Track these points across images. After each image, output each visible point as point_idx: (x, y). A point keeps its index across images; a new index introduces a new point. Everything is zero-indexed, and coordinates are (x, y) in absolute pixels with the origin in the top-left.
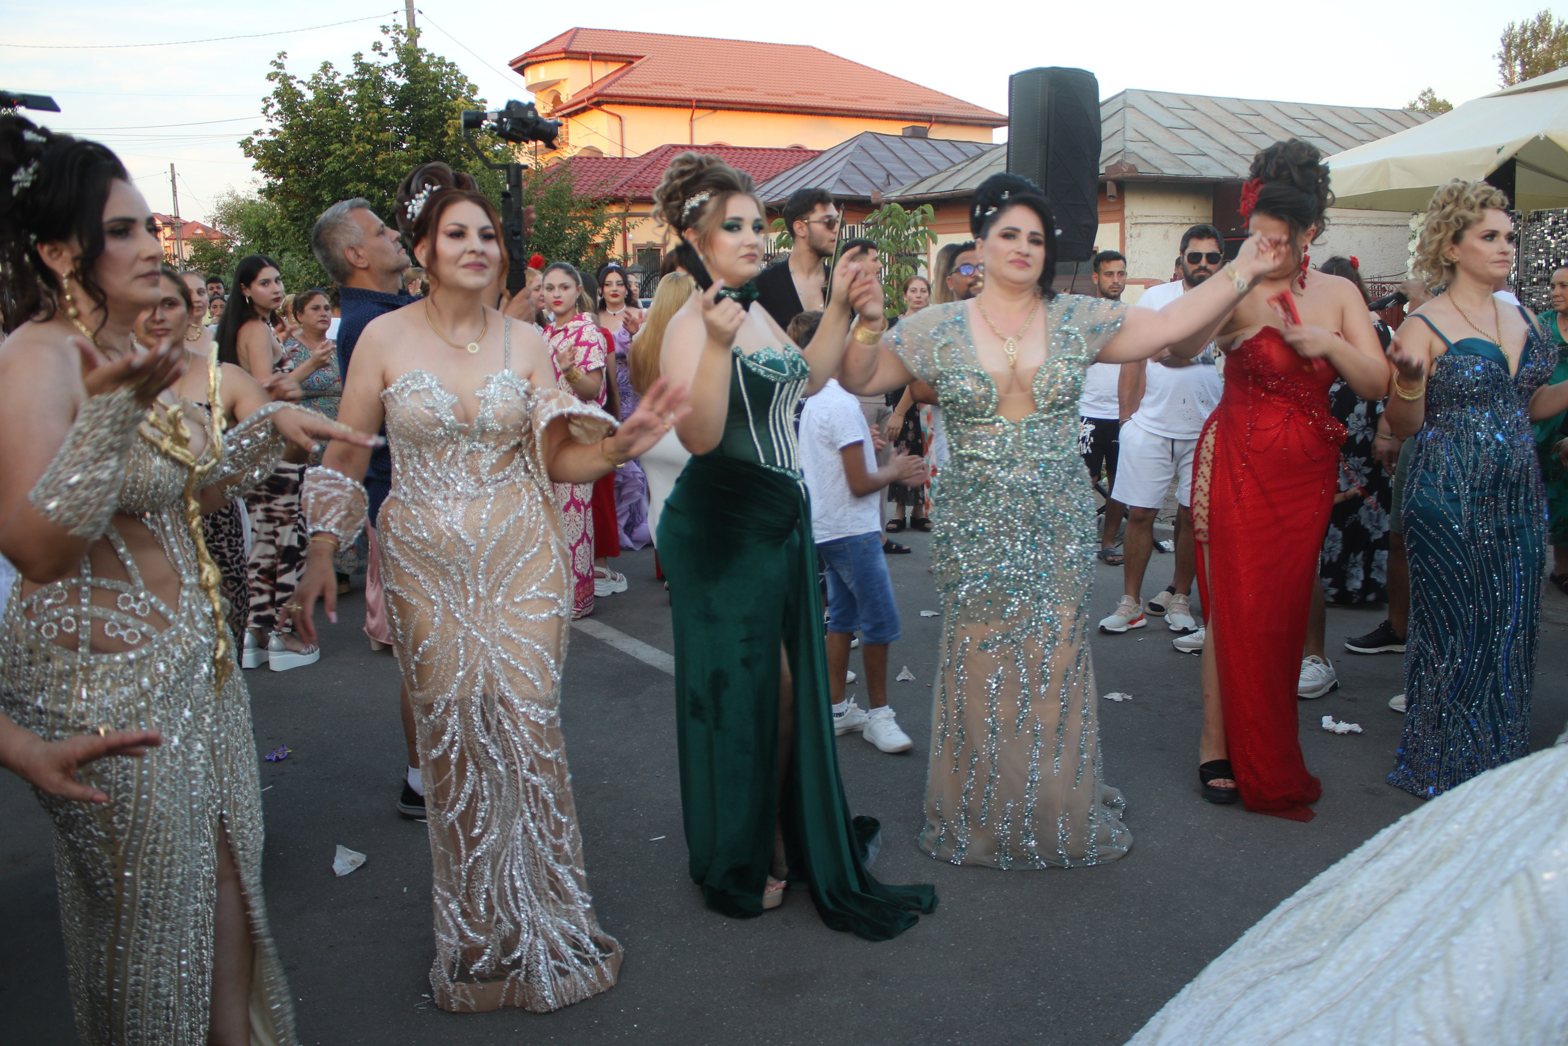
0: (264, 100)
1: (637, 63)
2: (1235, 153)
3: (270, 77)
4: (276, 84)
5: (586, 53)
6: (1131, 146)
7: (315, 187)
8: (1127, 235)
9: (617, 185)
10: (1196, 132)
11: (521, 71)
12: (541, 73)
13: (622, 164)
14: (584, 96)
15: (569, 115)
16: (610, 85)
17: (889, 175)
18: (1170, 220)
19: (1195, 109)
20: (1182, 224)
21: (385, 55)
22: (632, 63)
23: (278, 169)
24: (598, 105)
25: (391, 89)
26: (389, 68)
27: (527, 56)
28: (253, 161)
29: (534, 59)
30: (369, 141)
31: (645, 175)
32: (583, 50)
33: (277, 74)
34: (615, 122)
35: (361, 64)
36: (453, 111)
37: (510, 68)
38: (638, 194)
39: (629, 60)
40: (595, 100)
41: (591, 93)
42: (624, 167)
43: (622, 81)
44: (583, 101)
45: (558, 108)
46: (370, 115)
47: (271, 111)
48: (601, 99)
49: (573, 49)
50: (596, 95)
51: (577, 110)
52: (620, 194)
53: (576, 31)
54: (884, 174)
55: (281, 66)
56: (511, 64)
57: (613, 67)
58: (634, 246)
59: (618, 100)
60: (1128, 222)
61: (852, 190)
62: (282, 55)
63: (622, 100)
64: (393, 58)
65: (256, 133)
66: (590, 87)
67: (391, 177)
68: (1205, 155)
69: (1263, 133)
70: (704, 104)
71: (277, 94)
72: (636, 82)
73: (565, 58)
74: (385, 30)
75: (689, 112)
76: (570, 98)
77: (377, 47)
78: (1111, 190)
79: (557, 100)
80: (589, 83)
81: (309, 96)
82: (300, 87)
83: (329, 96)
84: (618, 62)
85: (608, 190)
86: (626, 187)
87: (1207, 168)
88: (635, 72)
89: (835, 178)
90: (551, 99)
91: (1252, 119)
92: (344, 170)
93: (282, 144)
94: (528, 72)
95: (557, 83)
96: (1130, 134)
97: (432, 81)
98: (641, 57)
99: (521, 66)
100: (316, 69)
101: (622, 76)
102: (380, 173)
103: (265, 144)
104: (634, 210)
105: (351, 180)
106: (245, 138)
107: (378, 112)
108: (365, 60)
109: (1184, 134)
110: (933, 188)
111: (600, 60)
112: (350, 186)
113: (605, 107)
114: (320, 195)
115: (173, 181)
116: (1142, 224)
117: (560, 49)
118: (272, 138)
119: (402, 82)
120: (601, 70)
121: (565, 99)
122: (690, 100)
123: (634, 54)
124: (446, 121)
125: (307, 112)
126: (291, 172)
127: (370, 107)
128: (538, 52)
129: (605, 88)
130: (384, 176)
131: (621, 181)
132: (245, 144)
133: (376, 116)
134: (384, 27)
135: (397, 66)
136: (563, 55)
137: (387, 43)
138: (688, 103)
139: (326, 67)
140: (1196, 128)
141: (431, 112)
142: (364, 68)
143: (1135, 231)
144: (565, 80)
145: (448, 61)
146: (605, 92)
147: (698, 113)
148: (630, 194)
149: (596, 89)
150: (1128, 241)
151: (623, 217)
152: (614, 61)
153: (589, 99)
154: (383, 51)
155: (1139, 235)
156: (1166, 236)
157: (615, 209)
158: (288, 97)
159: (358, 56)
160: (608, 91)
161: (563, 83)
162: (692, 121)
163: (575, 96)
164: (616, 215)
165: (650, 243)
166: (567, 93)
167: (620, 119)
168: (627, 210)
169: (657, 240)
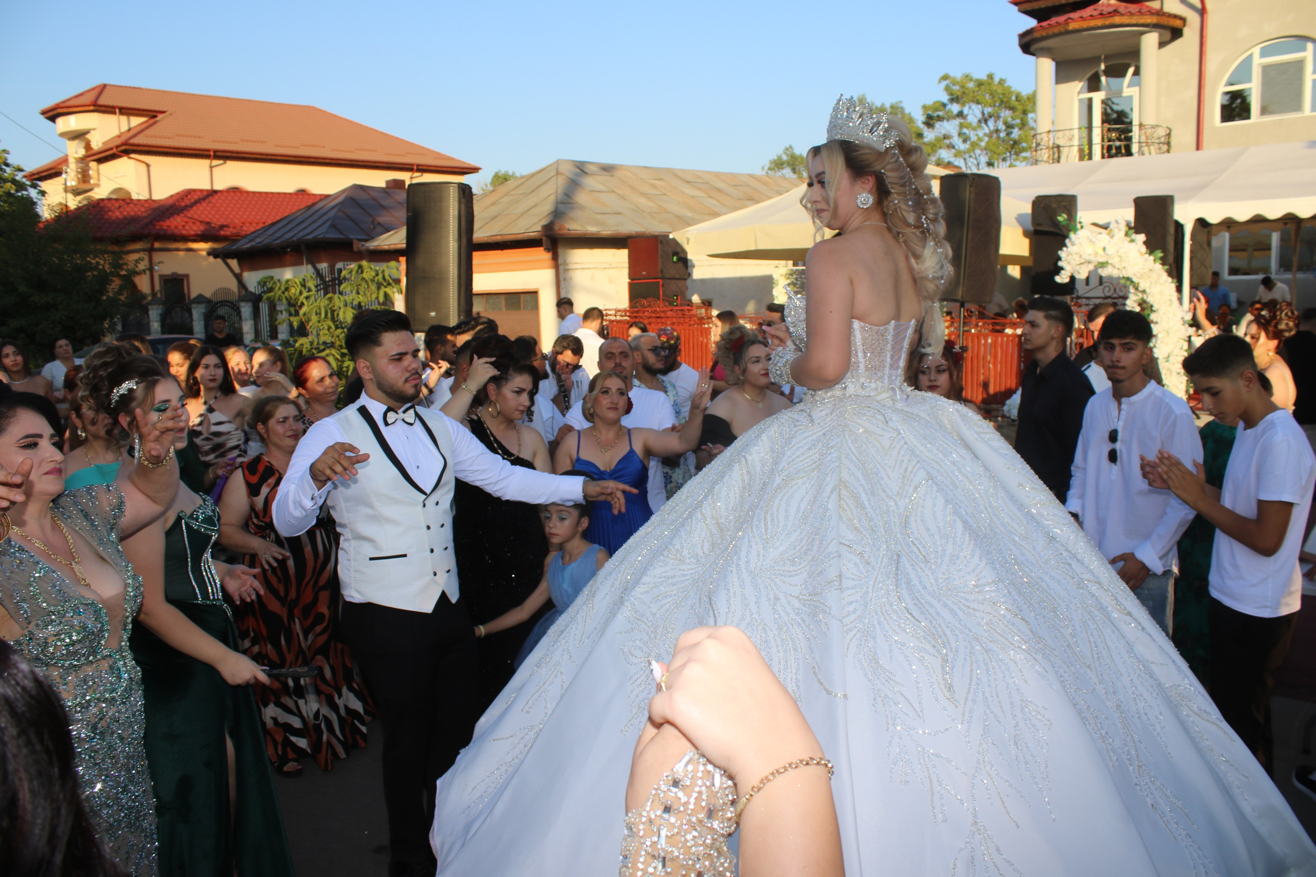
1: (160, 116)
5: (114, 107)
6: (561, 208)
8: (561, 279)
9: (142, 224)
11: (53, 119)
12: (72, 123)
13: (147, 205)
14: (112, 145)
15: (100, 161)
16: (135, 135)
20: (605, 268)
22: (155, 117)
24: (124, 153)
27: (56, 107)
29: (64, 110)
32: (111, 104)
34: (143, 168)
37: (42, 117)
38: (161, 232)
39: (152, 114)
40: (123, 148)
41: (119, 142)
43: (147, 132)
44: (112, 149)
45: (91, 152)
48: (128, 147)
49: (102, 101)
50: (123, 144)
51: (106, 156)
52: (146, 232)
53: (104, 86)
54: (370, 220)
56: (43, 113)
57: (138, 120)
58: (161, 276)
59: (143, 148)
60: (561, 268)
61: (343, 235)
63: (147, 150)
66: (119, 136)
68: (620, 214)
69: (665, 195)
70: (221, 154)
72: (160, 134)
73: (93, 110)
75: (204, 162)
76: (100, 145)
78: (546, 244)
79: (88, 146)
80: (116, 133)
84: (144, 115)
85: (134, 229)
86: (150, 227)
87: (622, 225)
88: (158, 125)
89: (328, 224)
90: (84, 145)
94: (60, 121)
95: (87, 132)
96: (559, 196)
98: (163, 112)
99: (52, 115)
101: (147, 128)
104: (157, 245)
109: (603, 196)
111: (126, 114)
113: (132, 156)
117: (88, 103)
120: (127, 123)
121: (96, 146)
122: (209, 150)
123: (157, 109)
128: (68, 104)
129: (131, 138)
131: (146, 221)
136: (92, 108)
138: (207, 153)
140: (614, 191)
143: (567, 275)
144: (94, 129)
146: (132, 141)
147: (216, 162)
148: (151, 232)
149: (123, 139)
150: (562, 283)
151: (151, 251)
152: (139, 115)
153: (117, 147)
155: (571, 278)
156: (593, 278)
157: (138, 246)
160: (135, 141)
161: (92, 132)
162: (211, 167)
163: (104, 143)
164: (143, 250)
165: (174, 274)
166: (97, 141)
167: (148, 166)
168: (153, 245)
169: (181, 271)
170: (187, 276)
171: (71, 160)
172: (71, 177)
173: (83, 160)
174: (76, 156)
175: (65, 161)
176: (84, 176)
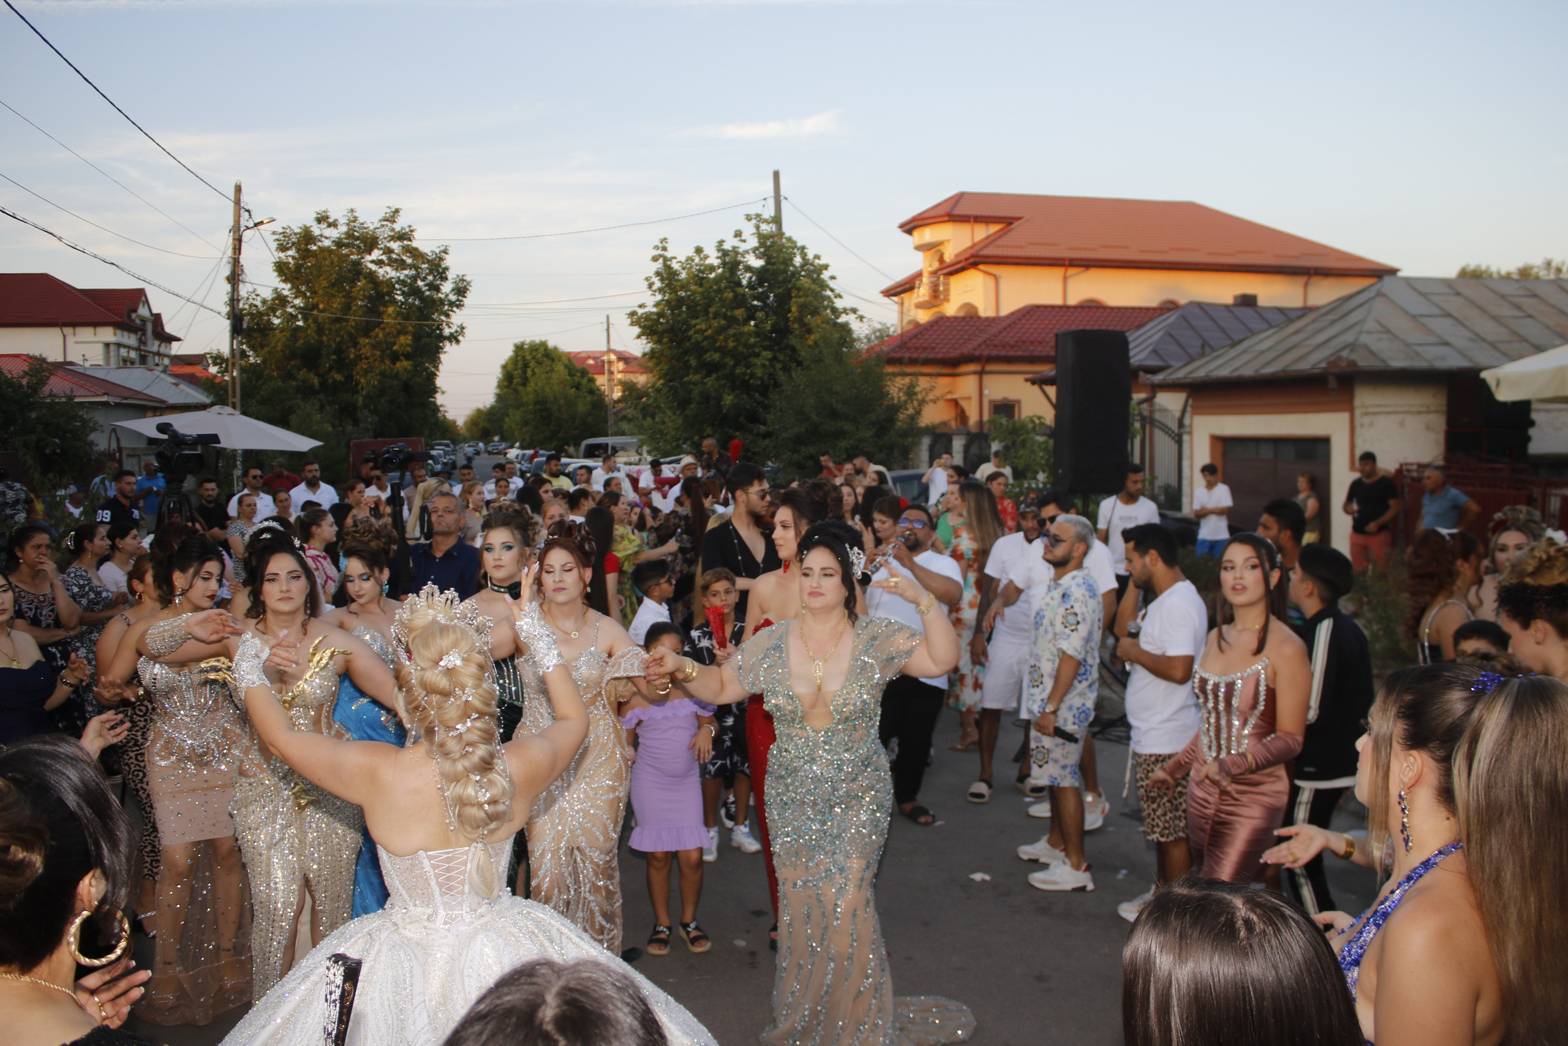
0: (647, 279)
1: (1016, 224)
2: (1484, 340)
3: (655, 259)
4: (659, 264)
5: (969, 216)
6: (1364, 339)
7: (686, 352)
8: (1357, 423)
9: (975, 344)
10: (1448, 321)
11: (909, 232)
12: (927, 235)
13: (986, 323)
14: (962, 257)
15: (951, 274)
16: (986, 246)
17: (1205, 344)
18: (1406, 409)
19: (1458, 294)
20: (1420, 413)
21: (744, 241)
22: (1011, 224)
23: (655, 337)
24: (974, 265)
25: (749, 269)
26: (747, 252)
27: (914, 219)
28: (637, 330)
29: (920, 223)
30: (725, 317)
31: (1004, 334)
32: (966, 213)
33: (661, 256)
34: (991, 282)
35: (723, 250)
36: (799, 290)
37: (899, 230)
38: (995, 353)
39: (1009, 222)
40: (972, 260)
41: (967, 255)
42: (989, 326)
43: (999, 242)
44: (960, 262)
45: (943, 265)
46: (725, 295)
47: (655, 287)
48: (977, 260)
49: (957, 212)
50: (972, 256)
51: (955, 269)
52: (977, 353)
53: (960, 197)
54: (1199, 343)
55: (664, 249)
56: (902, 226)
57: (994, 228)
58: (991, 402)
59: (993, 259)
60: (1358, 412)
61: (1163, 360)
62: (664, 240)
63: (997, 260)
64: (753, 242)
65: (640, 306)
66: (971, 247)
67: (740, 348)
68: (1446, 344)
69: (1530, 316)
70: (1076, 263)
71: (658, 274)
72: (1016, 242)
73: (949, 221)
74: (749, 218)
75: (1059, 272)
76: (952, 257)
77: (738, 234)
78: (1333, 383)
79: (941, 260)
80: (969, 244)
81: (683, 275)
82: (675, 266)
83: (699, 279)
84: (999, 223)
85: (966, 350)
86: (983, 347)
87: (1443, 358)
88: (1012, 233)
89: (1150, 349)
90: (937, 257)
91: (1527, 302)
92: (703, 341)
93: (660, 315)
94: (916, 233)
95: (941, 243)
96: (1370, 325)
97: (781, 263)
98: (1020, 219)
99: (909, 227)
100: (691, 252)
101: (1000, 237)
102: (731, 344)
103: (648, 317)
104: (989, 368)
105: (707, 351)
106: (631, 310)
107: (733, 291)
108: (727, 246)
109: (1433, 324)
110: (1191, 373)
111: (981, 222)
112: (708, 354)
113: (981, 267)
114: (688, 361)
115: (608, 330)
116: (1374, 414)
117: (944, 213)
118: (654, 310)
119: (757, 263)
120: (981, 232)
121: (949, 257)
122: (1063, 259)
123: (1014, 215)
124: (791, 298)
125: (683, 287)
126: (665, 340)
127: (726, 288)
128: (924, 216)
129: (981, 249)
130: (735, 348)
131: (980, 340)
132: (633, 314)
133: (731, 295)
134: (748, 215)
135: (755, 250)
136: (946, 219)
137: (748, 230)
138: (1062, 262)
139: (699, 250)
140: (1449, 315)
141: (780, 290)
142: (725, 253)
143: (1366, 420)
144: (948, 241)
145: (799, 244)
146: (981, 253)
147: (1071, 271)
148: (986, 353)
149: (972, 251)
150: (1358, 431)
151: (981, 374)
152: (995, 223)
153: (966, 259)
154: (743, 238)
155: (1371, 424)
156: (1402, 424)
157: (972, 367)
158: (668, 275)
159: (721, 242)
160: (985, 252)
161: (946, 244)
162: (1065, 278)
163: (957, 256)
164: (975, 373)
165: (1005, 399)
166: (949, 255)
167: (996, 278)
168: (983, 368)
169: (1012, 396)
170: (1019, 402)
171: (925, 274)
172: (923, 292)
173: (935, 273)
174: (930, 269)
175: (919, 275)
176: (935, 292)
